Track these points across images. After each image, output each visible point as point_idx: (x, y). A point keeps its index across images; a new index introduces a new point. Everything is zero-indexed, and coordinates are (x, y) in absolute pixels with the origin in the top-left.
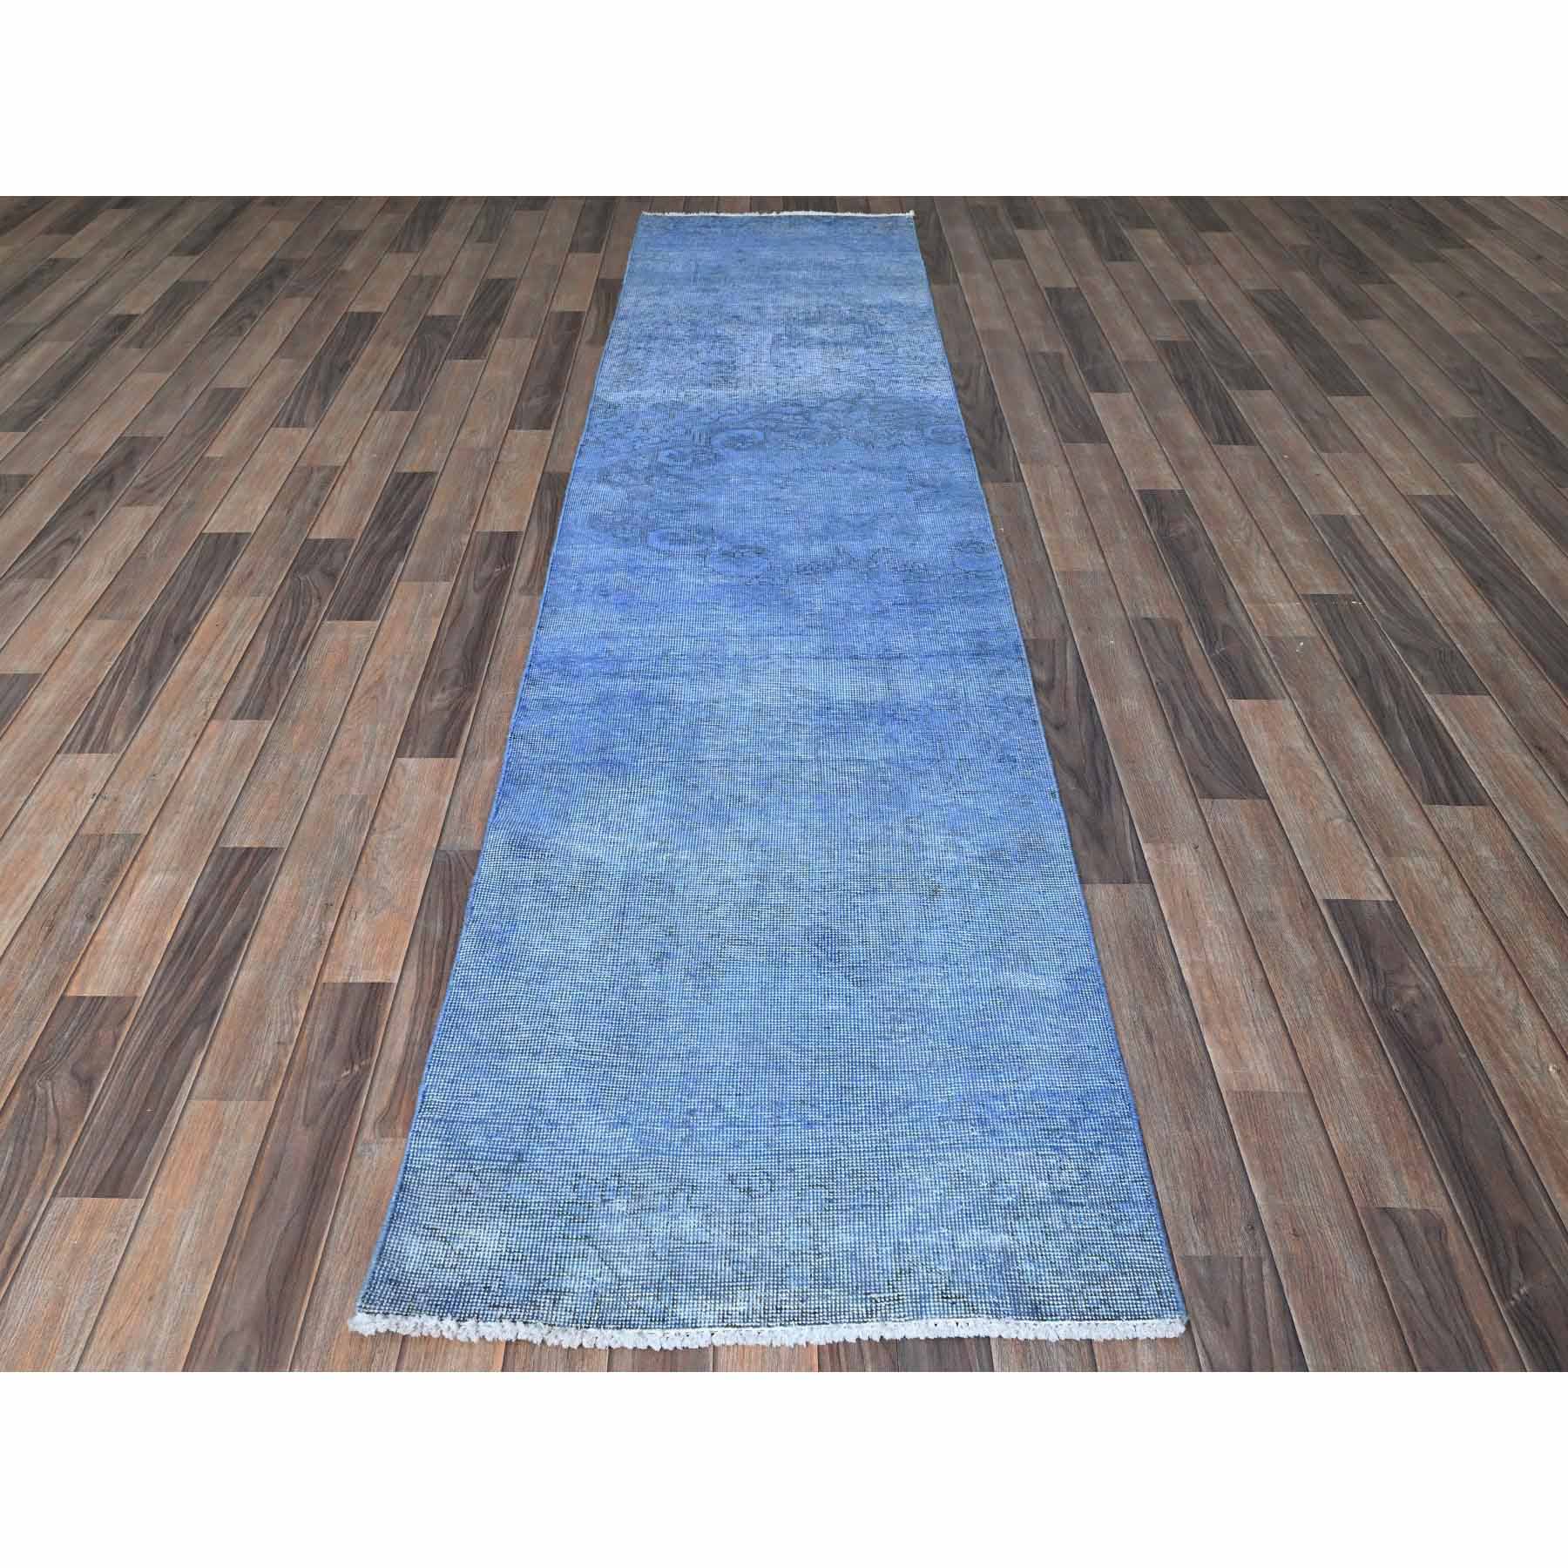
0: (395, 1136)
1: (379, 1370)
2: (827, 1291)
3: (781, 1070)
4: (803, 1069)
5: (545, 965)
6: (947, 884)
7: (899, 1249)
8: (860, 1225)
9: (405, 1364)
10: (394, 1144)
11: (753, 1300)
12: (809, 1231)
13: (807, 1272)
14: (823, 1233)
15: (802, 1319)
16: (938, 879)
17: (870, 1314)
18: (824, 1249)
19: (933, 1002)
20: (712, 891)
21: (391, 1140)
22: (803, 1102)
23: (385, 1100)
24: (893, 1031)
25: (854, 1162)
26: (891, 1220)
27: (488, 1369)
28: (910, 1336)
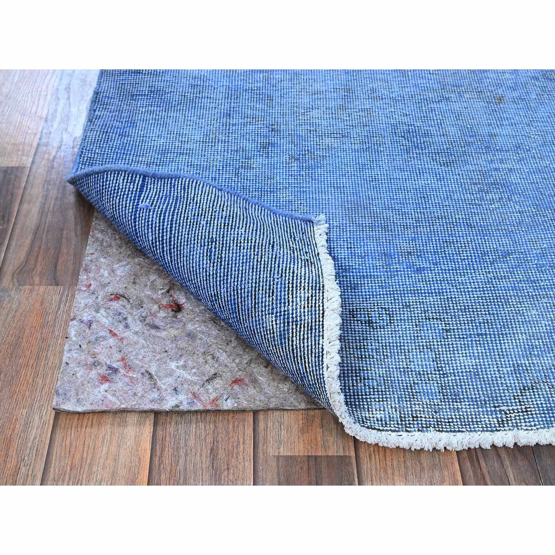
0: (33, 284)
1: (24, 484)
2: (457, 405)
3: (385, 228)
4: (406, 227)
5: (164, 152)
6: (510, 95)
7: (517, 369)
8: (478, 350)
9: (51, 475)
10: (31, 291)
11: (388, 409)
12: (432, 355)
13: (435, 388)
14: (444, 357)
15: (439, 427)
16: (500, 92)
17: (501, 423)
18: (447, 370)
19: (514, 178)
20: (306, 100)
21: (28, 287)
22: (409, 253)
23: (22, 255)
24: (482, 199)
25: (464, 299)
26: (507, 345)
27: (133, 482)
28: (544, 442)
